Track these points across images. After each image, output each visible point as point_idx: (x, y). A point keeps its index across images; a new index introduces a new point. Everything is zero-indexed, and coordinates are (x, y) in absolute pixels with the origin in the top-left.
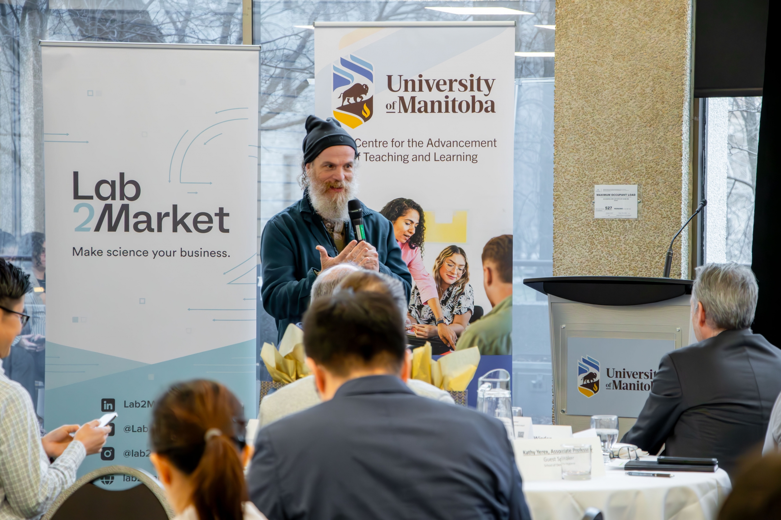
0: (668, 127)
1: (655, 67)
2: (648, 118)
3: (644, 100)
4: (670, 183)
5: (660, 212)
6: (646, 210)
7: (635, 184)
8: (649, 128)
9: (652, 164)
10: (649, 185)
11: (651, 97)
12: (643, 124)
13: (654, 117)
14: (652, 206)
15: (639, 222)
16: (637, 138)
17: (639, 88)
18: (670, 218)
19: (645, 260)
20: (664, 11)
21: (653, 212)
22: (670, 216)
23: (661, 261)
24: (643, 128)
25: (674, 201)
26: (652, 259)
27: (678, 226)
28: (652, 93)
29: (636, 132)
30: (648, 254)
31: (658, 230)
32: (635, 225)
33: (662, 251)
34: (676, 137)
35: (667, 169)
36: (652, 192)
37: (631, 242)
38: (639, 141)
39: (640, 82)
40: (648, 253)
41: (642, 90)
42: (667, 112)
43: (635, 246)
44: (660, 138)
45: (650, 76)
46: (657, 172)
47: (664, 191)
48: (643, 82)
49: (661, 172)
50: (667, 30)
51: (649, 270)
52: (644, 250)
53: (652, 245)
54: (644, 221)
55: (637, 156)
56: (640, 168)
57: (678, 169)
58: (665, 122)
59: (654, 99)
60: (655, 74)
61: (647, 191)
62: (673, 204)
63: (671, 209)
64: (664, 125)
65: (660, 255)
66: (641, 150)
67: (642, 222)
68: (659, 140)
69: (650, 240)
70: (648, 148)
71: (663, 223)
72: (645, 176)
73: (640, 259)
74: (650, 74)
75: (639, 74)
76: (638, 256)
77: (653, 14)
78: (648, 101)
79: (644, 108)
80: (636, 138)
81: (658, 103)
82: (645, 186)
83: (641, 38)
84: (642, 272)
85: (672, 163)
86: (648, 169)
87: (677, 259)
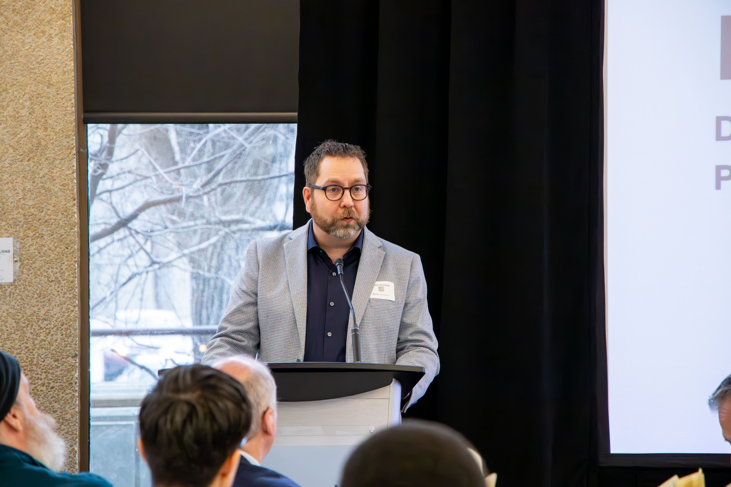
0: (54, 161)
1: (32, 81)
2: (25, 149)
3: (18, 126)
4: (59, 235)
5: (45, 274)
6: (24, 270)
7: (8, 237)
8: (27, 163)
9: (32, 210)
10: (30, 239)
11: (28, 122)
12: (18, 157)
13: (34, 148)
14: (34, 266)
15: (16, 287)
16: (10, 176)
17: (10, 109)
18: (60, 281)
19: (25, 338)
20: (42, 9)
21: (36, 273)
22: (60, 278)
23: (48, 340)
24: (18, 163)
25: (65, 259)
26: (35, 337)
27: (71, 292)
28: (30, 116)
29: (9, 168)
30: (28, 332)
31: (44, 298)
32: (10, 292)
33: (49, 326)
34: (67, 175)
35: (55, 217)
36: (34, 247)
37: (5, 314)
38: (14, 180)
39: (11, 101)
40: (29, 328)
41: (15, 113)
42: (52, 141)
43: (10, 320)
44: (43, 176)
45: (25, 93)
46: (40, 221)
47: (51, 246)
48: (16, 101)
49: (46, 221)
50: (47, 34)
51: (31, 351)
52: (24, 325)
53: (35, 317)
54: (22, 286)
55: (11, 200)
56: (15, 216)
57: (70, 216)
58: (50, 155)
59: (33, 124)
60: (33, 91)
61: (27, 246)
62: (64, 263)
63: (62, 269)
64: (48, 159)
65: (47, 331)
66: (16, 192)
67: (20, 287)
68: (41, 178)
69: (32, 311)
70: (27, 188)
71: (50, 288)
72: (23, 226)
73: (17, 337)
74: (26, 91)
75: (10, 91)
76: (14, 333)
77: (26, 11)
78: (24, 126)
79: (19, 136)
80: (8, 176)
81: (38, 129)
82: (23, 240)
83: (11, 42)
84: (20, 354)
85: (62, 210)
86: (27, 217)
87: (70, 336)
